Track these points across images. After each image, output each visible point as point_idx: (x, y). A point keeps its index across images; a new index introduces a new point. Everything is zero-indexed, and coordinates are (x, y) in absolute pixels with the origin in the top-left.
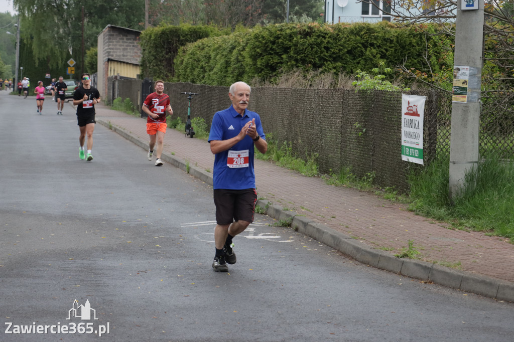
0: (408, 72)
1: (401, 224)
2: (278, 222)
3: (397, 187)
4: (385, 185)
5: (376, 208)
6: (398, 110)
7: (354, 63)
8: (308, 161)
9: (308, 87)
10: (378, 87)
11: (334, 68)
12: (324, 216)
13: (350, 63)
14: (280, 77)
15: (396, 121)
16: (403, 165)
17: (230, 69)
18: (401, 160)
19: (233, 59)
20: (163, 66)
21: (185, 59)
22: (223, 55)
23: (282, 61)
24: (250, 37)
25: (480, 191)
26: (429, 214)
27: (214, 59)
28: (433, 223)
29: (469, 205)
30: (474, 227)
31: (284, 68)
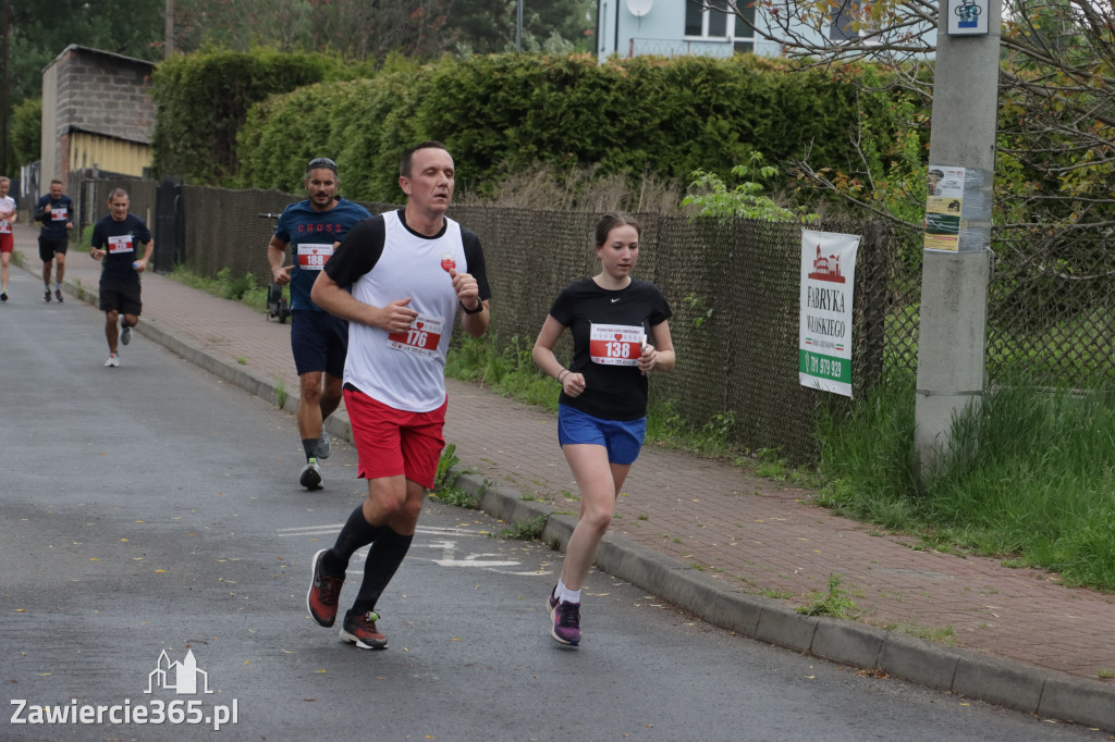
0: (817, 176)
1: (802, 536)
2: (510, 528)
3: (787, 450)
4: (759, 445)
5: (741, 498)
6: (793, 266)
7: (676, 153)
9: (569, 206)
10: (745, 212)
11: (630, 163)
12: (620, 515)
13: (666, 152)
14: (500, 183)
15: (787, 292)
16: (803, 397)
17: (378, 161)
18: (798, 384)
19: (383, 137)
20: (210, 148)
21: (266, 134)
22: (360, 126)
23: (504, 143)
24: (427, 83)
25: (988, 461)
26: (868, 515)
27: (339, 134)
28: (877, 535)
29: (961, 494)
30: (975, 546)
31: (509, 160)
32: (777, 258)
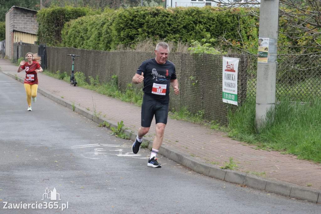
0: (227, 41)
1: (223, 146)
3: (219, 121)
4: (211, 120)
5: (205, 135)
6: (220, 67)
7: (188, 35)
10: (206, 52)
11: (174, 38)
12: (170, 141)
13: (185, 35)
14: (137, 44)
15: (219, 75)
16: (224, 105)
17: (102, 39)
18: (222, 102)
19: (103, 31)
20: (54, 36)
21: (70, 31)
22: (96, 29)
23: (138, 33)
24: (116, 16)
25: (277, 123)
26: (242, 139)
27: (90, 31)
28: (245, 145)
29: (269, 133)
30: (273, 148)
31: (139, 38)
32: (216, 65)
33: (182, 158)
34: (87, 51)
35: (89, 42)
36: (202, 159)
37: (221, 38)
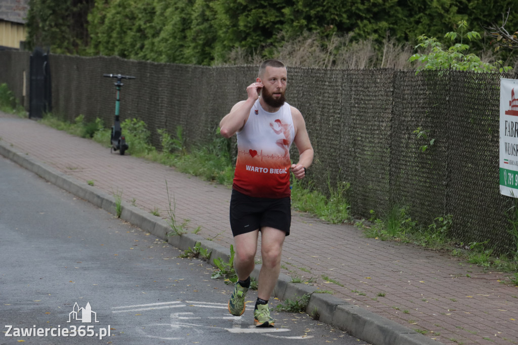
0: (512, 38)
1: (502, 308)
2: (283, 303)
3: (492, 243)
4: (471, 239)
5: (456, 279)
6: (493, 105)
7: (410, 23)
8: (332, 196)
9: (330, 65)
10: (457, 66)
11: (376, 31)
12: (364, 293)
13: (403, 22)
14: (279, 48)
15: (489, 125)
16: (505, 203)
17: (190, 34)
18: (499, 194)
19: (195, 15)
20: (69, 27)
21: (109, 15)
22: (177, 9)
23: (282, 19)
27: (162, 14)
31: (286, 31)
32: (481, 100)
33: (395, 338)
34: (152, 64)
35: (159, 42)
36: (447, 341)
37: (498, 30)
